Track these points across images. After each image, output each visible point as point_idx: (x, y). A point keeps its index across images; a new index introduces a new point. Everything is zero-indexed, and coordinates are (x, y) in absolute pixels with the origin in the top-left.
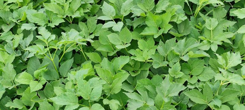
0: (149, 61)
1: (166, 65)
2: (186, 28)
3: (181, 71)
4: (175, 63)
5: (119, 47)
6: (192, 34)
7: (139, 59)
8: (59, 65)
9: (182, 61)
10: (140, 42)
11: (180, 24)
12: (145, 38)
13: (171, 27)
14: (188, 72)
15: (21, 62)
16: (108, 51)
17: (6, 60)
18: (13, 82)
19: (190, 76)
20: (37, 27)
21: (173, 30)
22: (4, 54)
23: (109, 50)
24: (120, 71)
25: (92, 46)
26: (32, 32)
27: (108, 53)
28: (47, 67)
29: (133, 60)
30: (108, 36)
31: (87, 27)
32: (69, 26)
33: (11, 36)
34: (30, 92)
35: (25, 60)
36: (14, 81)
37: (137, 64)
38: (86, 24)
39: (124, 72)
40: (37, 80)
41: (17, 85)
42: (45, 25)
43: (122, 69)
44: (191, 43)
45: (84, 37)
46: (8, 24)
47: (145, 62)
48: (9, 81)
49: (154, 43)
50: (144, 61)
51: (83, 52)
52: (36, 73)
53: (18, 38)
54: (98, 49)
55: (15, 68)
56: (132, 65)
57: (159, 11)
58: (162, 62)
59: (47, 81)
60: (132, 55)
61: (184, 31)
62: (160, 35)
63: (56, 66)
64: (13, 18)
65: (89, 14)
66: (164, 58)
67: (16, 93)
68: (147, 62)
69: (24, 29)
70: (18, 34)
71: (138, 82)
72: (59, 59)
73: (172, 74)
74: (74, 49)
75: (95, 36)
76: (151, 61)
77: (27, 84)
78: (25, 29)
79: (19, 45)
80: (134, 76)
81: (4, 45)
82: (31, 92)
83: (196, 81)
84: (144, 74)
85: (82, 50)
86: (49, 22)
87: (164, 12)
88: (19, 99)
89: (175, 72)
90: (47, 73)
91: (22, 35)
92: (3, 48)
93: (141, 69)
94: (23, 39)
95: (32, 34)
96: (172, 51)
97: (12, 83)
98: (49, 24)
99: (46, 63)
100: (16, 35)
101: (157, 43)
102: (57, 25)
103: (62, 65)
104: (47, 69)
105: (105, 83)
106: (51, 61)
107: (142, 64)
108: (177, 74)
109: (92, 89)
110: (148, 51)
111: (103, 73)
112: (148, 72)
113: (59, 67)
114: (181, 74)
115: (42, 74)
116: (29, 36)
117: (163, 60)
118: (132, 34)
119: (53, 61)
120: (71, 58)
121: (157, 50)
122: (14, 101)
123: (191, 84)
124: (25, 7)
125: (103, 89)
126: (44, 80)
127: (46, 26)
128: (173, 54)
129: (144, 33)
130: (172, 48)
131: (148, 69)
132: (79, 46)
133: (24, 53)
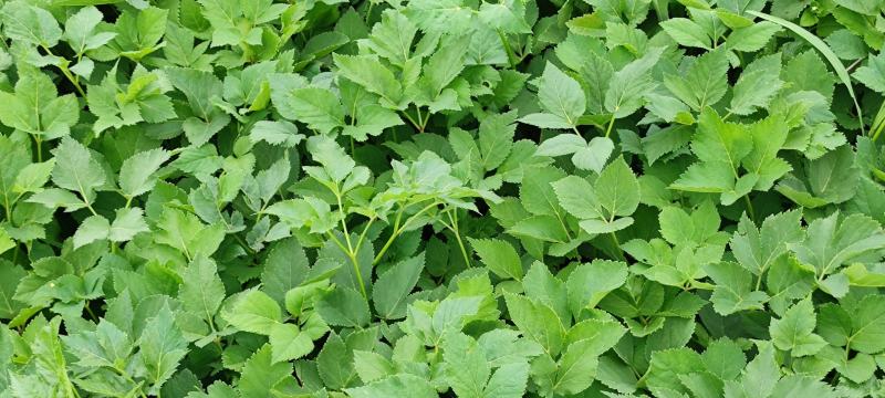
0: (696, 285)
1: (762, 307)
2: (839, 177)
3: (816, 331)
4: (796, 301)
5: (592, 228)
6: (858, 202)
7: (662, 275)
8: (374, 277)
9: (820, 297)
10: (669, 216)
11: (817, 162)
12: (686, 201)
13: (785, 168)
14: (840, 338)
15: (244, 253)
16: (549, 239)
17: (192, 241)
18: (213, 324)
19: (846, 353)
20: (303, 136)
21: (790, 183)
22: (188, 222)
23: (553, 236)
24: (590, 314)
25: (493, 215)
26: (286, 152)
27: (547, 245)
28: (333, 277)
29: (638, 276)
30: (555, 185)
31: (479, 148)
32: (413, 141)
33: (213, 162)
34: (270, 361)
35: (258, 247)
36: (214, 318)
37: (651, 293)
38: (476, 138)
39: (605, 318)
40: (294, 321)
41: (226, 332)
42: (334, 129)
43: (597, 307)
44: (857, 234)
45: (469, 185)
46: (204, 120)
47: (682, 290)
48: (200, 317)
49: (719, 221)
50: (680, 285)
51: (458, 237)
52: (292, 296)
53: (238, 170)
54: (514, 230)
55: (221, 273)
56: (633, 296)
57: (741, 107)
58: (744, 293)
59: (329, 329)
60: (637, 261)
61: (830, 186)
62: (743, 197)
63: (362, 277)
64: (223, 98)
65: (484, 103)
66: (755, 278)
67: (218, 359)
68: (691, 291)
69: (260, 139)
70: (235, 156)
71: (656, 361)
72: (376, 254)
73: (783, 341)
74: (432, 222)
75: (505, 183)
76: (706, 286)
77: (261, 333)
78: (264, 140)
79: (241, 192)
80: (641, 335)
81: (189, 193)
82: (273, 363)
83: (869, 373)
84: (675, 333)
85: (455, 229)
86: (348, 120)
87: (761, 114)
88: (229, 382)
89: (793, 333)
90: (333, 300)
91: (250, 160)
92: (185, 201)
93: (668, 313)
94: (254, 174)
95: (287, 158)
96: (785, 257)
97: (208, 324)
98: (345, 126)
99: (327, 265)
100: (230, 158)
101: (728, 223)
102: (376, 132)
103: (384, 275)
104: (334, 285)
105: (538, 350)
106: (348, 257)
107: (672, 294)
108: (799, 343)
109: (493, 371)
110: (695, 251)
111: (530, 317)
112: (692, 327)
113: (374, 281)
114: (816, 345)
115: (315, 302)
116: (274, 165)
117: (749, 285)
118: (641, 183)
119: (354, 260)
120: (417, 254)
121: (728, 248)
122: (210, 387)
123: (852, 383)
124: (266, 65)
125: (532, 372)
126: (319, 323)
127: (336, 135)
128: (791, 268)
129: (682, 185)
130: (789, 247)
131: (692, 314)
132: (446, 213)
133: (254, 223)
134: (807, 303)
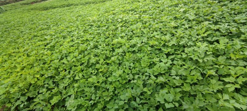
114: (202, 98)
134: (201, 94)
